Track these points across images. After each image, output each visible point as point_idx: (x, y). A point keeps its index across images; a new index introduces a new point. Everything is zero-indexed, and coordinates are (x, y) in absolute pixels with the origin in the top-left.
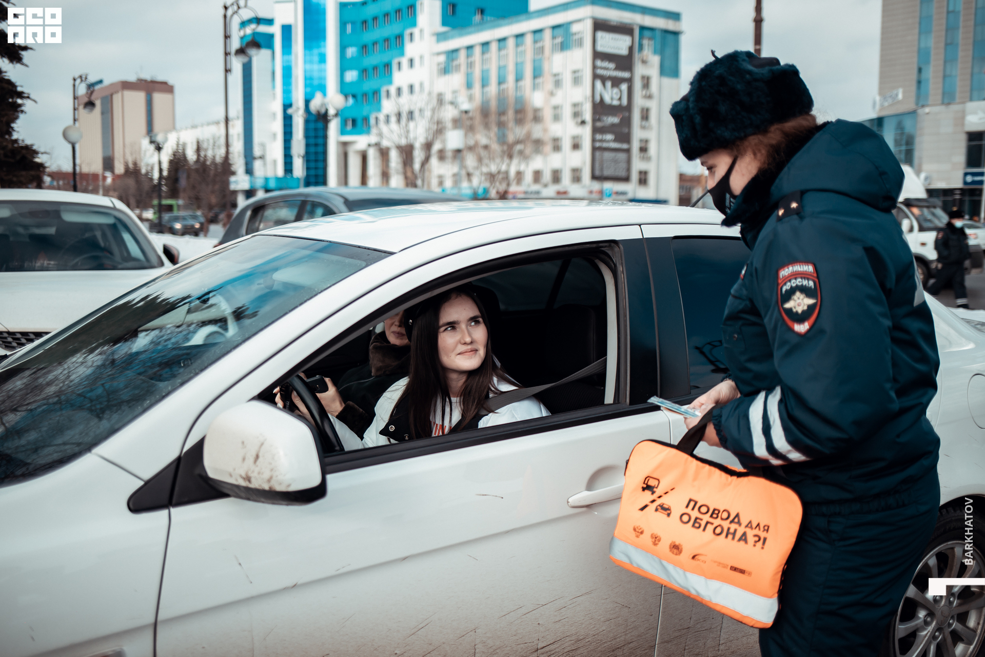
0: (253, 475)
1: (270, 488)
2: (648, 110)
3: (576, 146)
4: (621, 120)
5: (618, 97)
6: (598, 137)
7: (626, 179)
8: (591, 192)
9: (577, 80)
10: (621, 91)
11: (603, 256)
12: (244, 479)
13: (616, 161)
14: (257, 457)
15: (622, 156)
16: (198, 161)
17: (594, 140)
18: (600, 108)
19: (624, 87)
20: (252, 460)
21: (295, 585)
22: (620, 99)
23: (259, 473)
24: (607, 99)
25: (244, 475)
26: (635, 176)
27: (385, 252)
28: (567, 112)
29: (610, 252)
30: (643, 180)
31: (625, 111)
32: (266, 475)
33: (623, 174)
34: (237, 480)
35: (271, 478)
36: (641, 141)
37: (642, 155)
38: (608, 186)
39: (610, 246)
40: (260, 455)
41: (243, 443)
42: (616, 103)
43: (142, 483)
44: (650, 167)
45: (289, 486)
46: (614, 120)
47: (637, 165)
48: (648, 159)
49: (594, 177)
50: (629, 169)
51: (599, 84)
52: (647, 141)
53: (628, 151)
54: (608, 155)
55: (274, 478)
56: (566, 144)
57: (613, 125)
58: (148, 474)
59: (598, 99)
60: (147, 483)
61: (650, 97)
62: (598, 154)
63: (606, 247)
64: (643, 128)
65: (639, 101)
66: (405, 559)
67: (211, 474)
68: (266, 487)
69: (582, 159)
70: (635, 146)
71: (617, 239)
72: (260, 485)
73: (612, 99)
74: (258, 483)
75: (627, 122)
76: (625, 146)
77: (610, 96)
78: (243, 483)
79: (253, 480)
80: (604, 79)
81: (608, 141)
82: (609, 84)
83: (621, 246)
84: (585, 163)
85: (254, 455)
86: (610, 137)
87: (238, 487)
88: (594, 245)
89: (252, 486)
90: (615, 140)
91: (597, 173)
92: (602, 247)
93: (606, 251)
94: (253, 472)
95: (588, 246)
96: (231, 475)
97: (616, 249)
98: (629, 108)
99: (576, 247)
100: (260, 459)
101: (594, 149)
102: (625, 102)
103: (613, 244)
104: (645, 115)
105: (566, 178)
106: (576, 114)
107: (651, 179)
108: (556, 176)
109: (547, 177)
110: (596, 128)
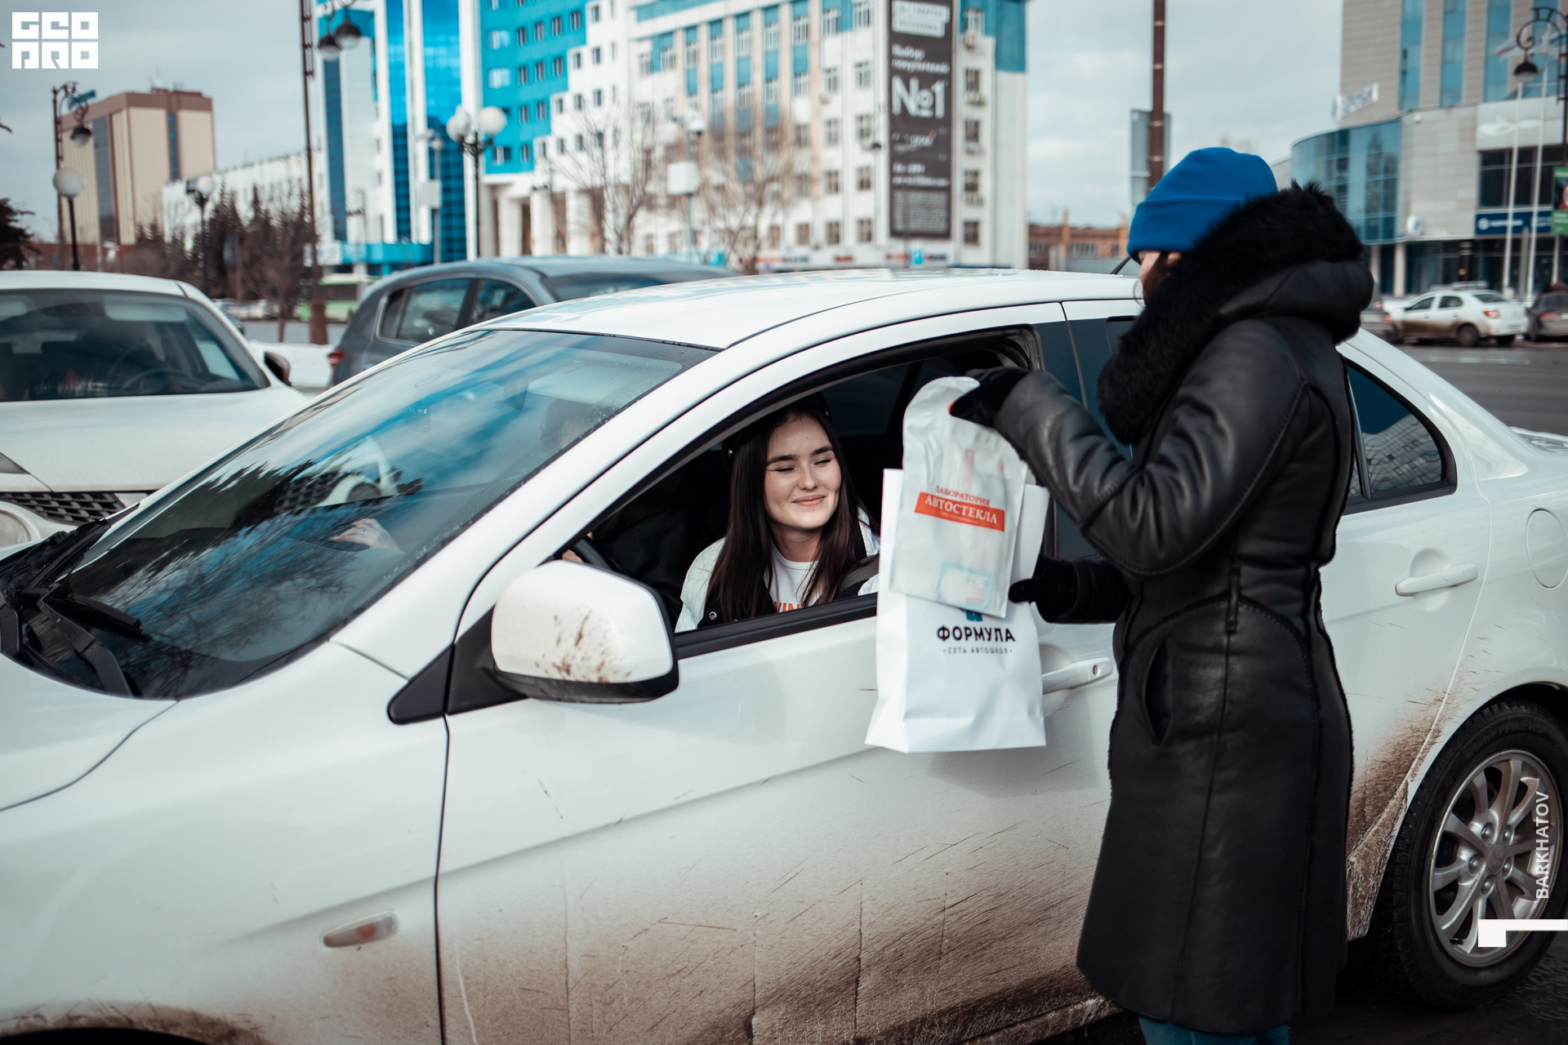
0: (575, 664)
1: (601, 679)
2: (977, 124)
3: (865, 184)
4: (936, 141)
5: (931, 103)
6: (900, 168)
7: (946, 235)
8: (889, 257)
9: (863, 79)
10: (934, 95)
11: (1011, 349)
12: (559, 668)
13: (928, 207)
14: (580, 636)
15: (938, 199)
16: (256, 219)
17: (892, 174)
18: (902, 123)
19: (939, 88)
20: (572, 641)
21: (620, 821)
22: (933, 107)
23: (583, 659)
24: (912, 108)
25: (559, 663)
26: (958, 230)
27: (706, 348)
28: (849, 130)
29: (1020, 342)
30: (972, 235)
31: (940, 126)
32: (595, 661)
33: (942, 227)
34: (546, 672)
35: (602, 664)
36: (966, 173)
37: (970, 195)
38: (917, 246)
39: (1021, 333)
40: (585, 633)
41: (556, 618)
42: (926, 113)
43: (404, 682)
44: (983, 215)
45: (628, 674)
46: (924, 141)
47: (962, 212)
48: (980, 202)
49: (894, 233)
50: (949, 220)
51: (898, 84)
52: (976, 174)
53: (947, 190)
54: (915, 197)
55: (607, 664)
56: (849, 181)
57: (922, 149)
58: (413, 668)
59: (897, 109)
60: (412, 681)
61: (980, 103)
62: (899, 195)
63: (1015, 334)
64: (970, 152)
65: (963, 111)
66: (766, 781)
67: (502, 666)
68: (594, 679)
69: (874, 204)
70: (959, 181)
71: (1031, 323)
72: (584, 677)
73: (920, 107)
74: (582, 673)
75: (944, 144)
76: (942, 182)
77: (917, 102)
78: (556, 675)
79: (573, 669)
80: (906, 77)
81: (913, 175)
82: (914, 84)
83: (1036, 333)
84: (877, 210)
85: (575, 634)
86: (916, 168)
87: (548, 681)
88: (999, 333)
89: (571, 678)
90: (926, 174)
91: (899, 226)
92: (1010, 335)
93: (1016, 341)
94: (574, 657)
95: (991, 333)
96: (538, 666)
97: (1030, 338)
98: (947, 120)
99: (973, 336)
100: (585, 639)
101: (893, 188)
102: (940, 111)
103: (1024, 331)
104: (973, 133)
105: (850, 234)
106: (863, 133)
107: (985, 234)
108: (834, 235)
109: (820, 233)
110: (896, 154)
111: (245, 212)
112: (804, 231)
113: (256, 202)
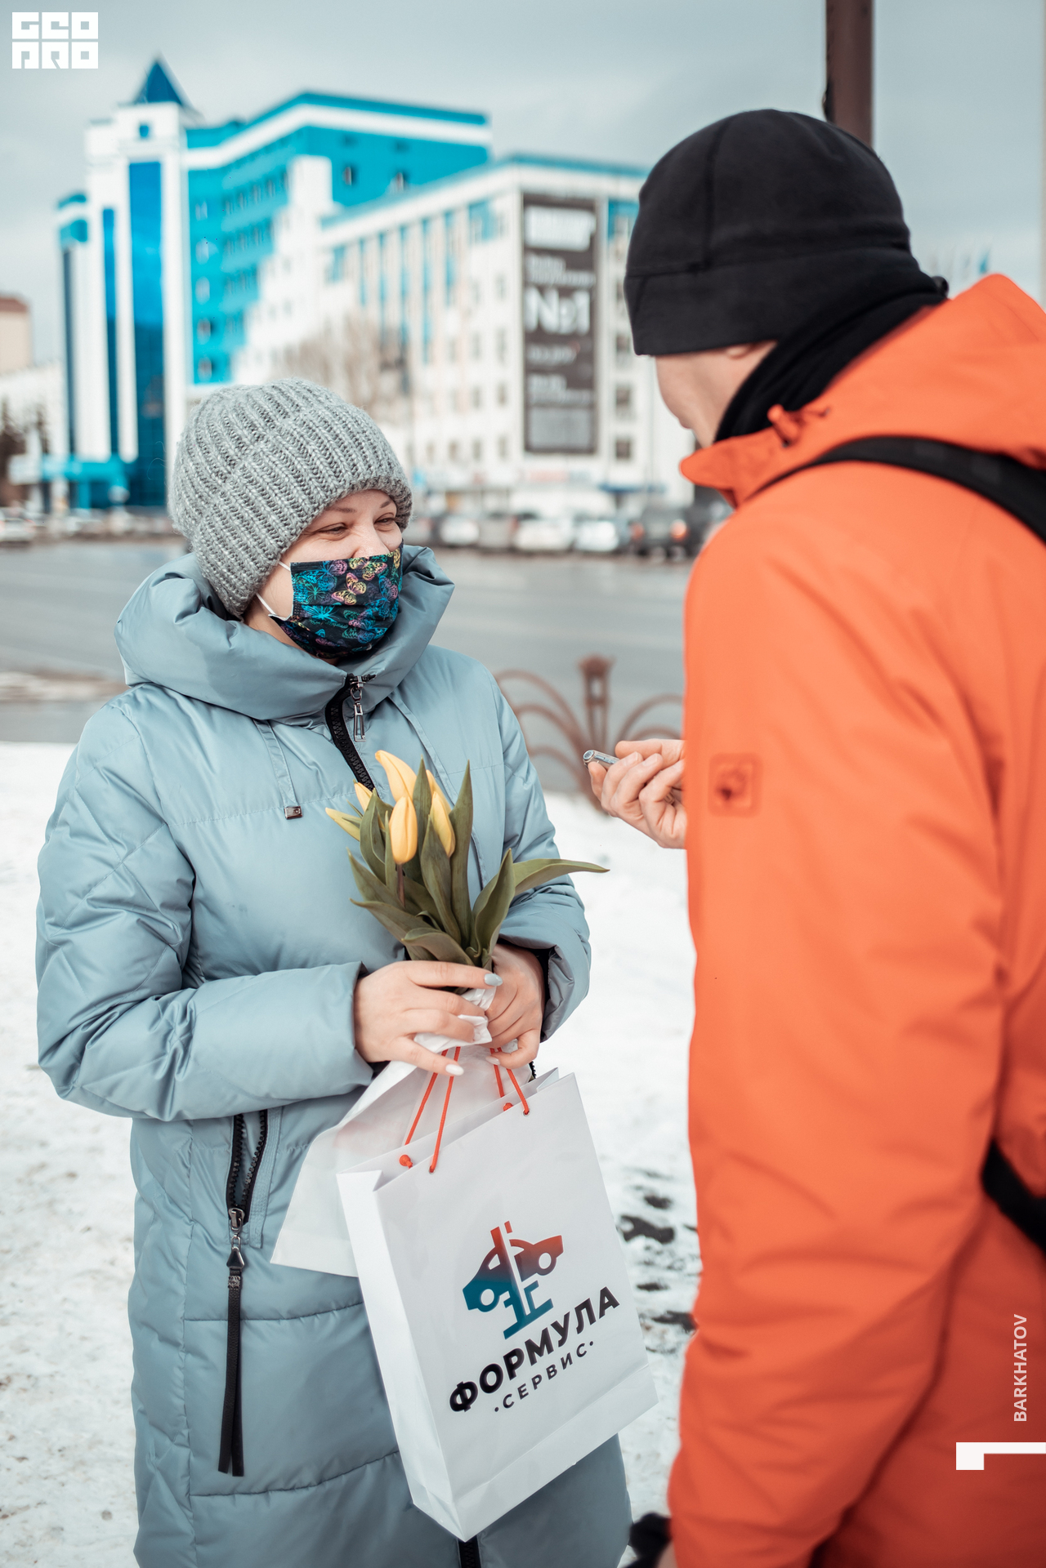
3: (502, 399)
4: (578, 354)
5: (572, 316)
6: (537, 382)
7: (590, 450)
9: (502, 292)
10: (576, 306)
13: (569, 424)
15: (581, 415)
17: (527, 390)
18: (536, 336)
19: (582, 300)
22: (575, 320)
24: (551, 323)
26: (606, 446)
28: (489, 345)
30: (623, 451)
31: (585, 340)
33: (584, 442)
36: (616, 387)
37: (621, 409)
42: (568, 327)
44: (635, 431)
46: (562, 355)
47: (611, 428)
48: (633, 417)
49: (529, 448)
50: (594, 435)
51: (534, 297)
53: (592, 407)
54: (554, 415)
56: (490, 397)
57: (564, 362)
59: (533, 323)
62: (535, 412)
69: (509, 420)
70: (606, 396)
73: (560, 322)
75: (587, 356)
77: (556, 315)
80: (542, 290)
81: (555, 390)
82: (553, 296)
84: (513, 429)
86: (557, 382)
90: (568, 388)
91: (537, 439)
98: (592, 333)
101: (528, 406)
102: (584, 323)
105: (490, 452)
106: (502, 348)
107: (640, 450)
108: (477, 450)
109: (466, 450)
110: (531, 369)
112: (454, 448)
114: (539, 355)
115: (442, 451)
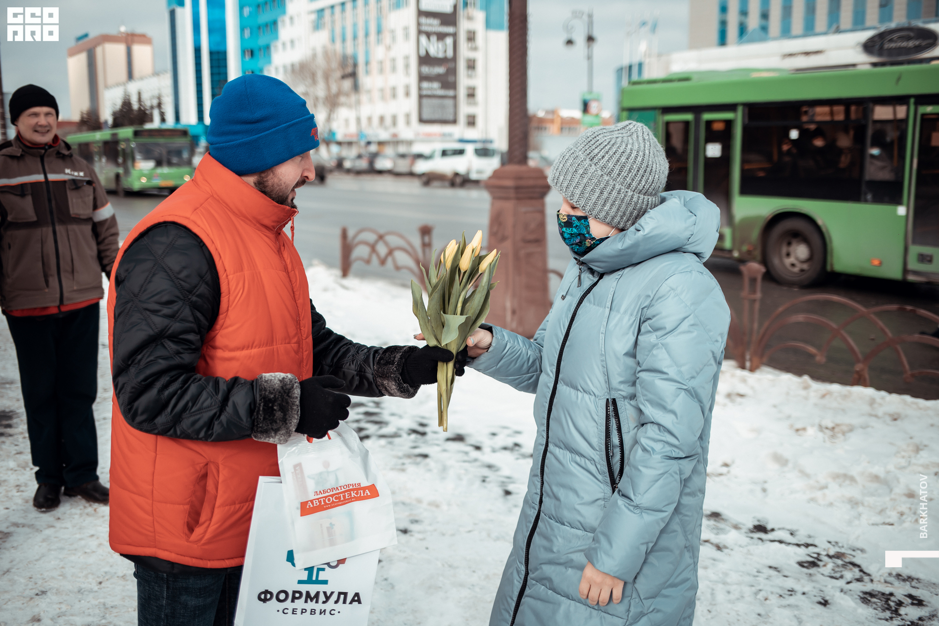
2: (474, 60)
3: (407, 94)
4: (448, 70)
5: (444, 49)
6: (425, 85)
7: (454, 122)
9: (406, 36)
10: (446, 44)
13: (443, 107)
15: (450, 102)
16: (140, 109)
17: (420, 89)
18: (425, 60)
19: (449, 41)
22: (445, 51)
24: (433, 53)
26: (462, 119)
28: (400, 64)
30: (471, 122)
31: (450, 63)
33: (451, 117)
36: (468, 88)
37: (470, 100)
38: (435, 128)
42: (441, 55)
44: (477, 111)
46: (440, 70)
47: (465, 109)
48: (475, 104)
49: (422, 121)
50: (455, 113)
51: (423, 39)
52: (474, 88)
53: (455, 97)
54: (435, 101)
56: (401, 92)
57: (439, 75)
59: (423, 52)
61: (476, 49)
62: (425, 101)
64: (469, 76)
65: (465, 53)
69: (410, 105)
70: (462, 92)
73: (437, 52)
75: (452, 71)
77: (435, 49)
80: (428, 35)
81: (435, 89)
82: (434, 38)
84: (412, 109)
86: (436, 85)
90: (442, 88)
91: (425, 116)
98: (454, 59)
101: (421, 97)
102: (450, 54)
104: (471, 65)
105: (401, 121)
106: (407, 66)
107: (480, 121)
108: (394, 122)
109: (388, 121)
110: (422, 78)
111: (135, 106)
112: (382, 119)
113: (140, 100)
114: (426, 70)
115: (376, 121)
